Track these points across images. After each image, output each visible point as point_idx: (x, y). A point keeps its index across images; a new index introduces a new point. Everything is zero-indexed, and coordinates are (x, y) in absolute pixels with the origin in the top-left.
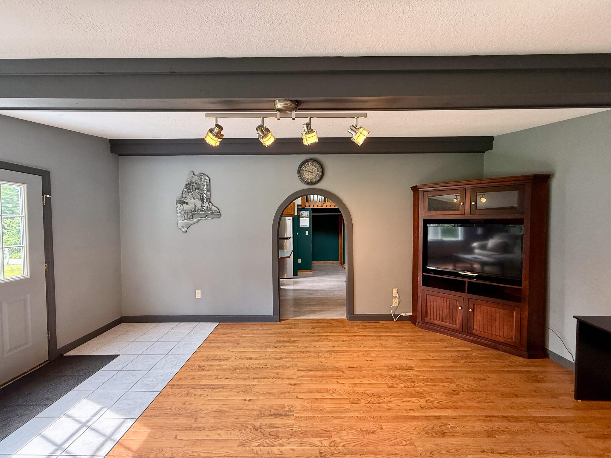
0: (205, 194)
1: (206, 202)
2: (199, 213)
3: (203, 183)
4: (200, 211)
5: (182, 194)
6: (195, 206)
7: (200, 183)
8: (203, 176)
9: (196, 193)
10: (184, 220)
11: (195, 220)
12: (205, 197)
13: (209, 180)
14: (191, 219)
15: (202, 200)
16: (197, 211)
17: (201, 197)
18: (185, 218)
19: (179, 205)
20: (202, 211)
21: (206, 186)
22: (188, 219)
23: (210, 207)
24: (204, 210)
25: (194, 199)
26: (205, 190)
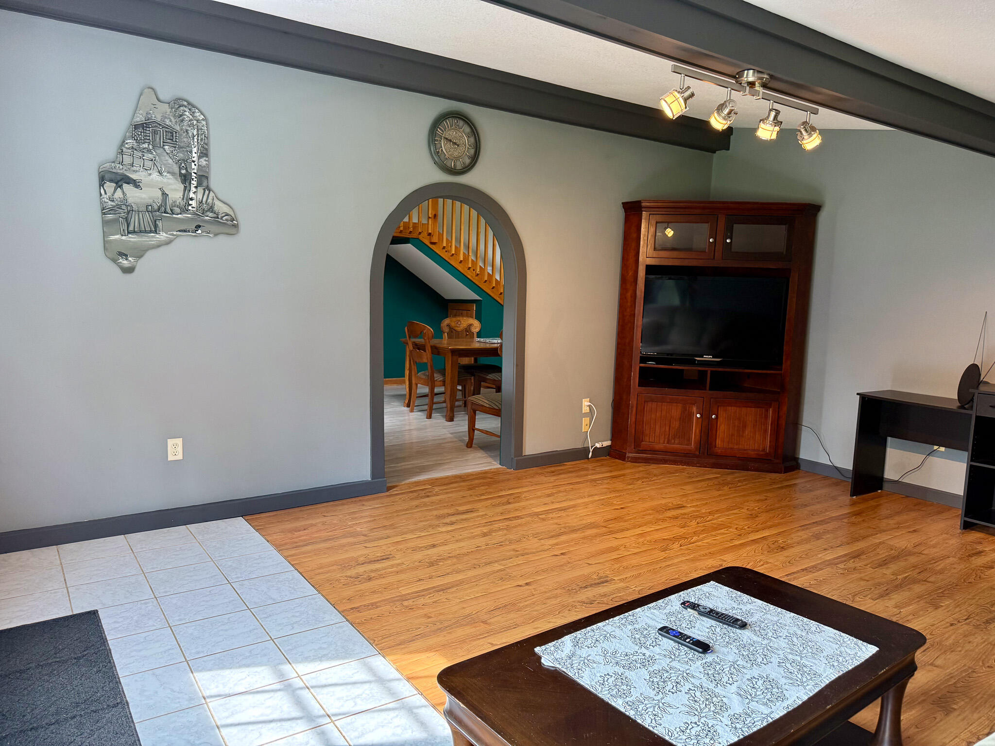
0: (194, 162)
1: (196, 187)
2: (174, 216)
3: (189, 129)
4: (177, 210)
5: (122, 153)
6: (165, 195)
7: (178, 128)
8: (187, 110)
9: (167, 158)
10: (129, 233)
11: (163, 236)
12: (195, 171)
13: (204, 123)
14: (151, 232)
15: (185, 179)
16: (169, 211)
17: (180, 169)
18: (131, 228)
19: (109, 186)
20: (184, 210)
21: (196, 140)
22: (141, 232)
23: (210, 200)
24: (190, 208)
25: (160, 173)
26: (195, 150)
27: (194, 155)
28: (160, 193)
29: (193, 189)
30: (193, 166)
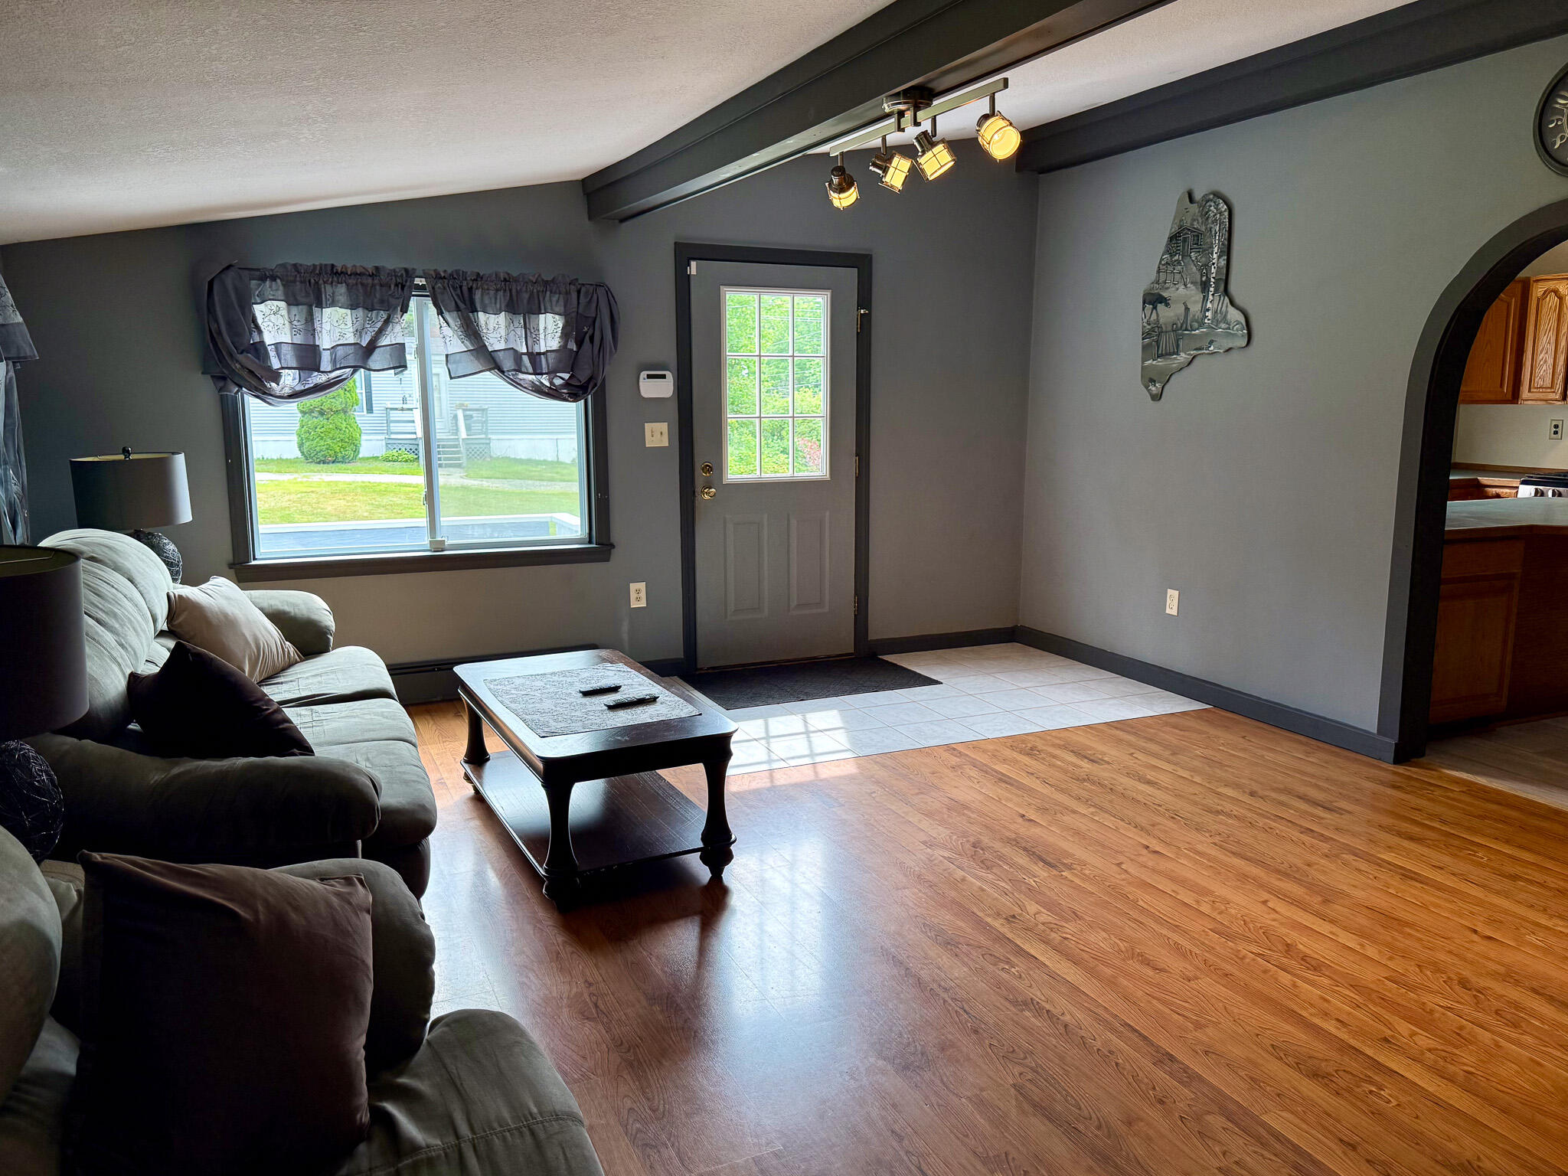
0: (1213, 264)
1: (1213, 295)
2: (1193, 332)
3: (1213, 226)
4: (1196, 325)
5: (1159, 271)
6: (1187, 309)
7: (1203, 228)
8: (1213, 204)
9: (1192, 266)
10: (1158, 357)
11: (1183, 357)
12: (1214, 275)
13: (1226, 214)
14: (1174, 353)
15: (1204, 286)
16: (1189, 328)
17: (1202, 276)
18: (1160, 352)
20: (1201, 324)
21: (1217, 238)
22: (1167, 354)
23: (1224, 308)
24: (1206, 321)
25: (1185, 285)
26: (1216, 250)
27: (1215, 256)
28: (1184, 308)
29: (1211, 297)
30: (1213, 270)
